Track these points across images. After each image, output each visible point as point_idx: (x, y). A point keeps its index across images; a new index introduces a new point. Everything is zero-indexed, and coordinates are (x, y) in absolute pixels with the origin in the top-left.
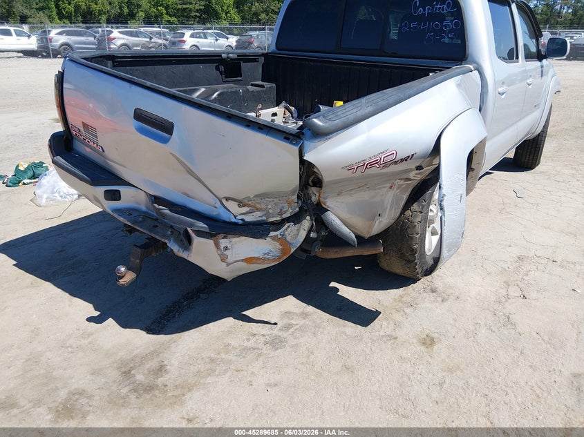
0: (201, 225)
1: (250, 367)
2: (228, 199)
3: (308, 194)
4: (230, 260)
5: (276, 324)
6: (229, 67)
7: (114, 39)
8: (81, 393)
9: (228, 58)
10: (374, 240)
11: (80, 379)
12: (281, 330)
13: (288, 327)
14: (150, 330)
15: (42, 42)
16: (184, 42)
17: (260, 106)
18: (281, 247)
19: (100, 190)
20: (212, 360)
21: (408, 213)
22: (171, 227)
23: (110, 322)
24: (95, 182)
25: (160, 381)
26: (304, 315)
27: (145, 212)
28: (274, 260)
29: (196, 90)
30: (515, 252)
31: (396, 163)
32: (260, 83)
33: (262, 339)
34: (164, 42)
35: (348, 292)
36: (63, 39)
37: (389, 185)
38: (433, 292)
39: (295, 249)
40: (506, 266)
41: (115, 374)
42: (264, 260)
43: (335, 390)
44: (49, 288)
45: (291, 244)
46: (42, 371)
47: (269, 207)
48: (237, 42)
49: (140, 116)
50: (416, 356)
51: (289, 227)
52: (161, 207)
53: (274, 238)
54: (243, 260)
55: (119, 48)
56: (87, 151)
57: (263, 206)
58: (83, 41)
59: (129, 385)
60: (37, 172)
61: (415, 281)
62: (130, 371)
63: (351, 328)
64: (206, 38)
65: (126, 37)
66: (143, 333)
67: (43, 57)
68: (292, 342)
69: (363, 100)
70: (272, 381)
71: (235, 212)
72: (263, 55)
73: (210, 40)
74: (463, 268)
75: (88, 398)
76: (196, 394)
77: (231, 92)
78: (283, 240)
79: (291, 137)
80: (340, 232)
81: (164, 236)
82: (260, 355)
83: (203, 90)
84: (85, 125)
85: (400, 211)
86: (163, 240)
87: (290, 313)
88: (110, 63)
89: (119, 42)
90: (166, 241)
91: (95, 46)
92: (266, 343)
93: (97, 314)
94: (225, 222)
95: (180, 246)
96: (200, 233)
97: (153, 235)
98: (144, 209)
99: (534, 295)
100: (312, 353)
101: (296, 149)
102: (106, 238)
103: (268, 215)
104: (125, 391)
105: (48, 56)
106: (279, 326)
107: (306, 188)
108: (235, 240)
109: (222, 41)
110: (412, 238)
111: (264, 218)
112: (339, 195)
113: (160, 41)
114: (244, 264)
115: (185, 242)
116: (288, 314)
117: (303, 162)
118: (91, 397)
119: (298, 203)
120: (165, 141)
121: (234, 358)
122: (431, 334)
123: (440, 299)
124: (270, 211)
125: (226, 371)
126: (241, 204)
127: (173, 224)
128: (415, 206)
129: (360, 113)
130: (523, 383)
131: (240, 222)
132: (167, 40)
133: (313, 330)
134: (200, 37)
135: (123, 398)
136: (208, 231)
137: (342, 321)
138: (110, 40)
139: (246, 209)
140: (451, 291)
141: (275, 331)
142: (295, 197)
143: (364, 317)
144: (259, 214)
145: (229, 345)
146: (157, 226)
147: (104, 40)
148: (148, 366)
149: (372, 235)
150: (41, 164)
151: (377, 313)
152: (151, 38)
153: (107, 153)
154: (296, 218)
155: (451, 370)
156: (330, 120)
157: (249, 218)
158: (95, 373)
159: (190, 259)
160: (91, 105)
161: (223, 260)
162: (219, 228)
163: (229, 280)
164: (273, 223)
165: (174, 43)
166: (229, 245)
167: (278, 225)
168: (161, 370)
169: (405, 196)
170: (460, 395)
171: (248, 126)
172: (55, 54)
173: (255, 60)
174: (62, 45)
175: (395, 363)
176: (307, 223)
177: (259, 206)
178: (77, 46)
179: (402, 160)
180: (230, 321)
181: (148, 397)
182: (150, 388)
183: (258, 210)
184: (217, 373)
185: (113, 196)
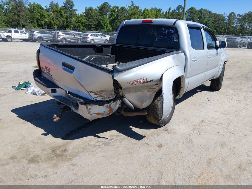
0: (82, 100)
1: (96, 151)
2: (91, 92)
3: (119, 92)
4: (91, 113)
5: (107, 138)
6: (99, 49)
7: (60, 35)
8: (38, 156)
9: (98, 46)
10: (143, 110)
11: (38, 152)
12: (109, 140)
13: (111, 139)
14: (63, 138)
15: (31, 36)
16: (88, 38)
17: (108, 63)
18: (109, 110)
19: (50, 89)
20: (83, 148)
21: (156, 101)
22: (73, 102)
23: (50, 135)
24: (48, 86)
25: (65, 154)
26: (118, 136)
27: (64, 97)
28: (107, 114)
29: (86, 57)
30: (201, 119)
31: (147, 82)
32: (110, 55)
33: (102, 143)
34: (80, 37)
35: (135, 129)
36: (39, 35)
37: (148, 90)
38: (166, 130)
39: (114, 111)
40: (195, 123)
41: (50, 151)
42: (103, 114)
43: (124, 158)
44: (29, 124)
45: (113, 109)
46: (25, 149)
47: (105, 95)
48: (109, 38)
49: (64, 64)
50: (155, 150)
51: (112, 103)
52: (69, 94)
53: (107, 106)
54: (96, 114)
55: (61, 39)
56: (46, 76)
57: (103, 95)
58: (47, 35)
59: (54, 154)
60: (27, 85)
61: (161, 127)
62: (55, 150)
63: (134, 141)
64: (97, 36)
65: (65, 35)
66: (61, 139)
67: (31, 42)
68: (112, 144)
69: (135, 61)
70: (103, 155)
71: (93, 97)
72: (111, 45)
73: (99, 37)
74: (179, 123)
75: (40, 157)
76: (76, 158)
77: (98, 58)
78: (110, 107)
79: (110, 72)
80: (128, 104)
81: (70, 105)
82: (100, 147)
83: (88, 57)
84: (46, 67)
85: (152, 100)
86: (70, 106)
87: (113, 135)
88: (56, 47)
89: (62, 37)
90: (71, 107)
91: (52, 38)
92: (103, 144)
93: (45, 133)
94: (90, 100)
95: (75, 108)
96: (81, 103)
97: (66, 105)
98: (64, 96)
99: (203, 133)
100: (118, 148)
101: (111, 76)
102: (50, 109)
103: (104, 98)
104: (53, 156)
105: (33, 42)
106: (108, 139)
107: (118, 90)
108: (93, 106)
109: (103, 38)
110: (157, 110)
111: (103, 99)
112: (129, 93)
113: (78, 37)
114: (96, 115)
115: (77, 107)
116: (112, 135)
117: (114, 80)
118: (41, 157)
119: (115, 94)
120: (72, 73)
121: (91, 148)
122: (162, 144)
123: (168, 133)
124: (105, 97)
125: (88, 152)
126: (95, 94)
127: (73, 101)
128: (158, 99)
129: (133, 66)
130: (190, 160)
131: (95, 100)
132: (81, 37)
133: (120, 141)
134: (95, 36)
135: (52, 158)
136: (84, 102)
137: (131, 138)
138: (58, 36)
139: (97, 96)
140: (173, 131)
141: (107, 140)
142: (113, 92)
143: (139, 137)
144: (101, 97)
145: (90, 144)
146: (68, 102)
147: (56, 36)
148: (61, 149)
149: (143, 108)
150: (28, 82)
151: (144, 136)
152: (75, 36)
153: (53, 77)
154: (114, 100)
155: (166, 155)
156: (122, 67)
157: (98, 99)
158: (43, 150)
159: (78, 113)
160: (48, 61)
161: (89, 113)
162: (88, 102)
163: (91, 120)
164: (106, 101)
165: (84, 38)
166: (91, 108)
167: (108, 102)
168: (66, 150)
169: (154, 95)
170: (167, 162)
171: (97, 68)
172: (36, 41)
173: (108, 47)
174: (38, 37)
175: (147, 152)
176: (119, 102)
177: (101, 95)
178: (44, 38)
179: (149, 81)
180: (92, 137)
181: (60, 158)
182: (61, 155)
183: (101, 96)
184: (84, 152)
185: (54, 91)
